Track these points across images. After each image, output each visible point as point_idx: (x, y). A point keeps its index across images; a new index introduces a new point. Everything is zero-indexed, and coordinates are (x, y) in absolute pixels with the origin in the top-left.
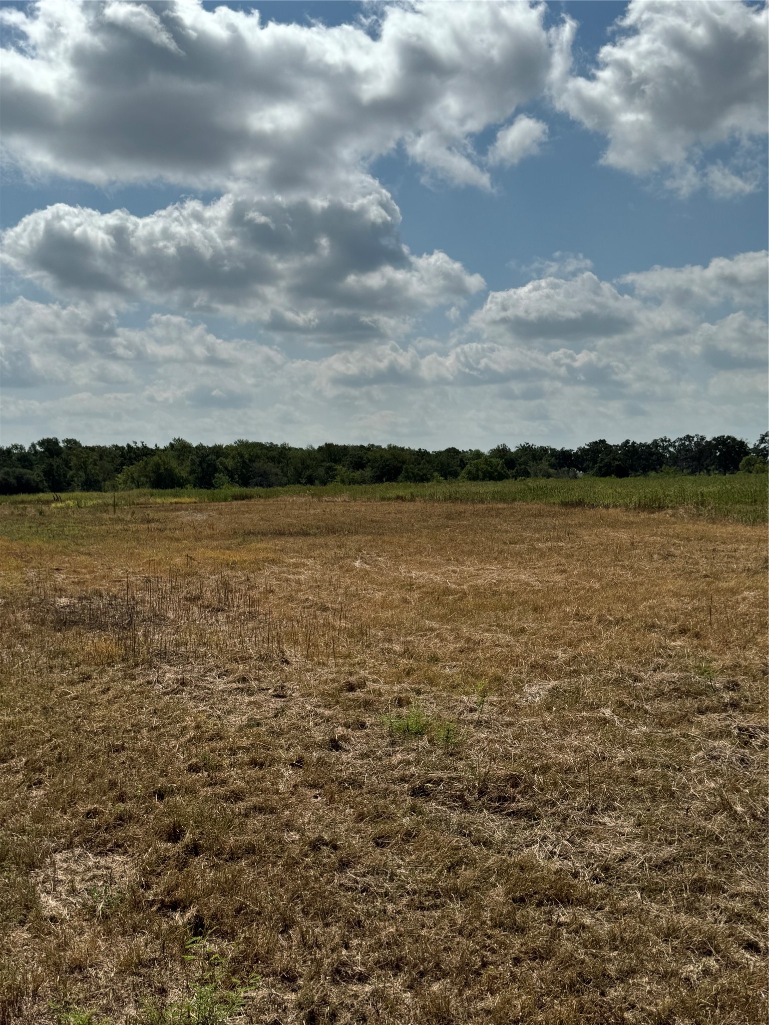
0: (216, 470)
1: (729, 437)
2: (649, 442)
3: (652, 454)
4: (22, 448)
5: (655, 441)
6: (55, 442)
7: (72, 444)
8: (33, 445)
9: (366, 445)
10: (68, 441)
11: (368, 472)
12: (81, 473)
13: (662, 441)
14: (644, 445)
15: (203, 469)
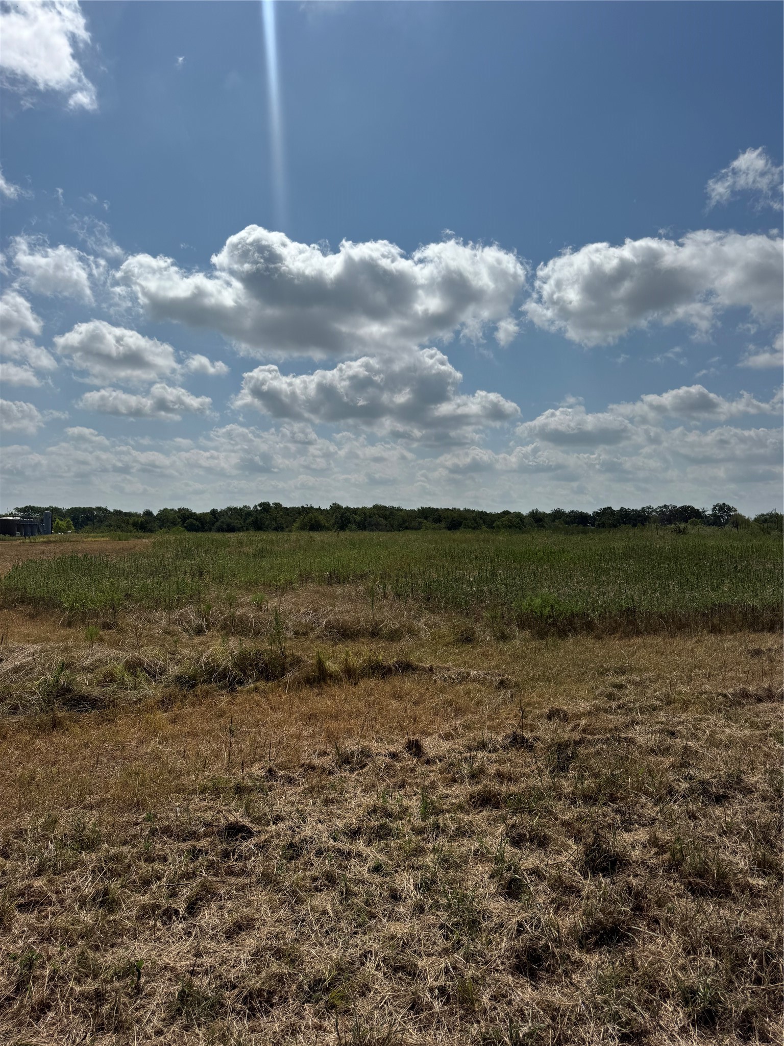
0: (349, 522)
1: (689, 507)
2: (639, 508)
3: (639, 516)
4: (249, 508)
5: (643, 508)
6: (267, 504)
7: (278, 506)
8: (256, 506)
9: (451, 508)
10: (275, 504)
11: (443, 525)
12: (274, 523)
13: (648, 508)
14: (636, 511)
15: (342, 521)
